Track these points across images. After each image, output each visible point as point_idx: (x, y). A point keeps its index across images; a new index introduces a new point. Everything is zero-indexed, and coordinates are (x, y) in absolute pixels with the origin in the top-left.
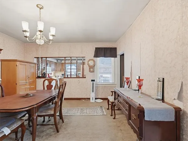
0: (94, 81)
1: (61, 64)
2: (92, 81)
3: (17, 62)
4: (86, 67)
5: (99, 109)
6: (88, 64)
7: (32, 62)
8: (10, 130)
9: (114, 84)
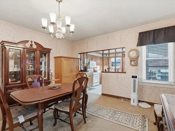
0: (136, 77)
1: (106, 58)
2: (133, 77)
3: (62, 58)
4: (127, 60)
5: (138, 119)
6: (129, 56)
7: (77, 57)
8: (24, 119)
9: (173, 84)
